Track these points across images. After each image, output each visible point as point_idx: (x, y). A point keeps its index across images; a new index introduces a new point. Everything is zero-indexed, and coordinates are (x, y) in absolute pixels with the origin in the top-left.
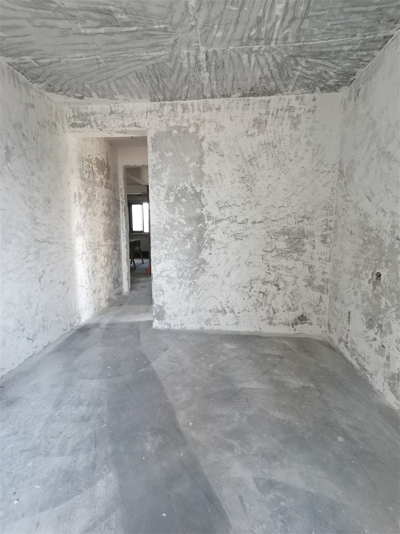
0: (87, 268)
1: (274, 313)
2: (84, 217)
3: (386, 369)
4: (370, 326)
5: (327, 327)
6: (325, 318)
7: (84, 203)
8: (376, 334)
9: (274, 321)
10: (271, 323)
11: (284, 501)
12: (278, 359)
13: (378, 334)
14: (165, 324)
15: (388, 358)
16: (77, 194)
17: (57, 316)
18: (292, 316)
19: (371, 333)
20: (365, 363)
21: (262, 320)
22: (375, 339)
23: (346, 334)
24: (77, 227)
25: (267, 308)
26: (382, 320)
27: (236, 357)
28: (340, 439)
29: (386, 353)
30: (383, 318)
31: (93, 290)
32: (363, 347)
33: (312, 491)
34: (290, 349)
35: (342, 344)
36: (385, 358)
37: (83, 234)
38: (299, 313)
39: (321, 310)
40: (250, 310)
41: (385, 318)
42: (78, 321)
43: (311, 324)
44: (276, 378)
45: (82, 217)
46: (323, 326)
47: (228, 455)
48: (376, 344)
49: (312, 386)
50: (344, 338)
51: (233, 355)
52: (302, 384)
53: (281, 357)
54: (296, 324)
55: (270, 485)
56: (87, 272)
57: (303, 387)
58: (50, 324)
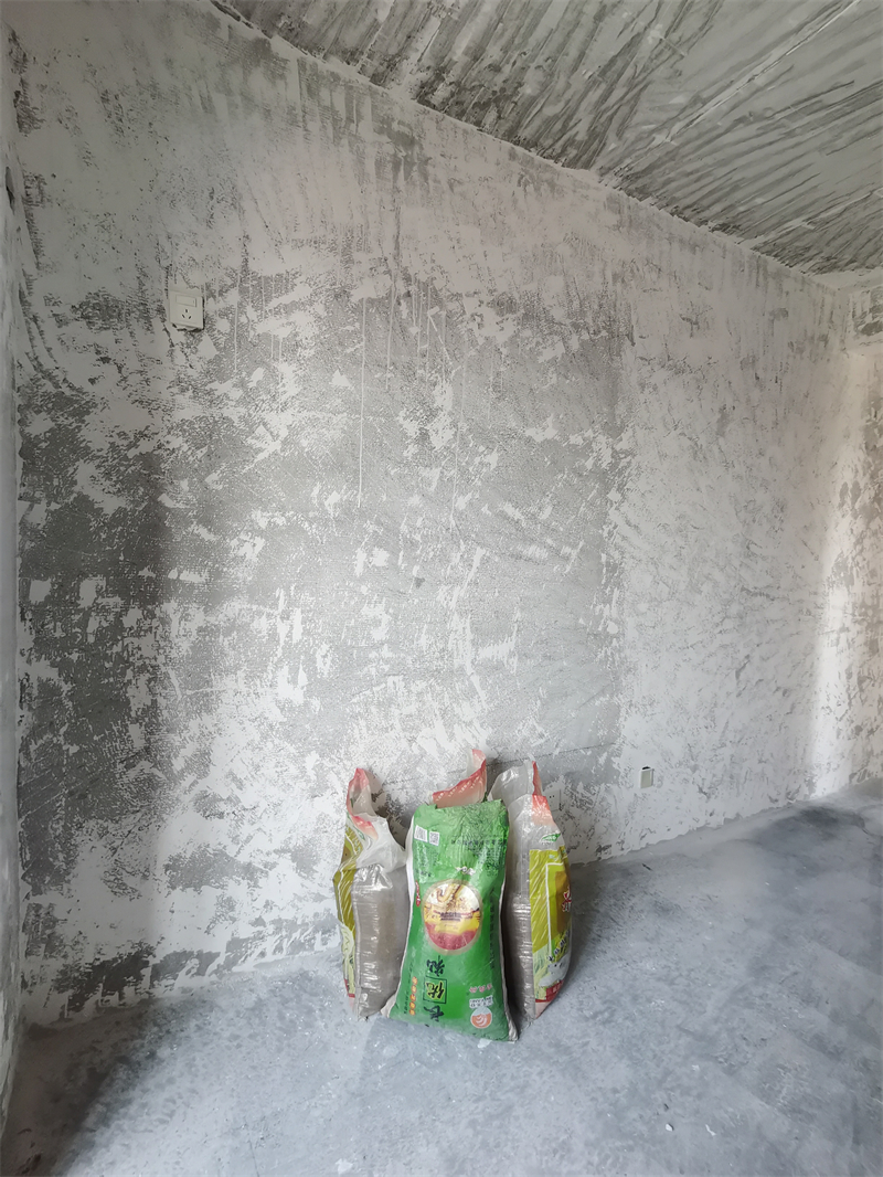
0: (846, 666)
2: (859, 541)
7: (864, 508)
16: (850, 486)
17: (760, 762)
24: (837, 564)
31: (853, 725)
37: (850, 582)
42: (805, 790)
45: (853, 540)
56: (844, 676)
58: (743, 774)
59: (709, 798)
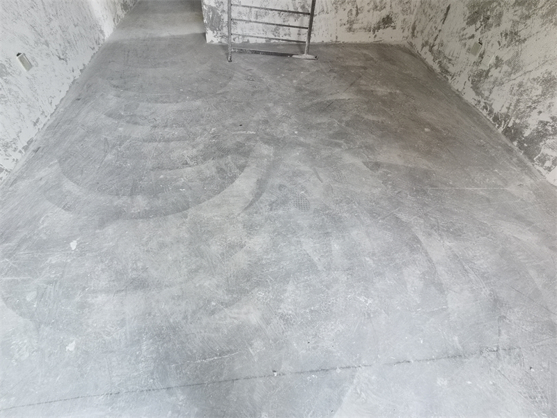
1: (357, 14)
3: (475, 68)
4: (472, 21)
5: (411, 30)
6: (411, 19)
8: (477, 30)
9: (355, 26)
10: (350, 29)
11: (391, 173)
12: (362, 70)
13: (480, 29)
14: (222, 37)
15: (481, 56)
17: (75, 26)
18: (375, 18)
19: (471, 30)
20: (449, 65)
21: (341, 26)
22: (473, 36)
23: (435, 35)
25: (349, 7)
26: (492, 10)
27: (317, 71)
28: (426, 130)
29: (482, 49)
30: (496, 7)
32: (453, 47)
33: (409, 166)
34: (372, 59)
35: (427, 49)
36: (478, 55)
38: (384, 13)
39: (410, 8)
40: (329, 11)
41: (498, 7)
42: (102, 37)
43: (394, 28)
44: (364, 88)
46: (407, 30)
47: (337, 150)
48: (471, 43)
49: (398, 91)
50: (431, 41)
51: (314, 69)
52: (389, 91)
53: (365, 68)
54: (379, 28)
55: (377, 165)
57: (391, 93)
58: (73, 39)
59: (66, 61)
